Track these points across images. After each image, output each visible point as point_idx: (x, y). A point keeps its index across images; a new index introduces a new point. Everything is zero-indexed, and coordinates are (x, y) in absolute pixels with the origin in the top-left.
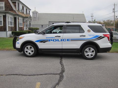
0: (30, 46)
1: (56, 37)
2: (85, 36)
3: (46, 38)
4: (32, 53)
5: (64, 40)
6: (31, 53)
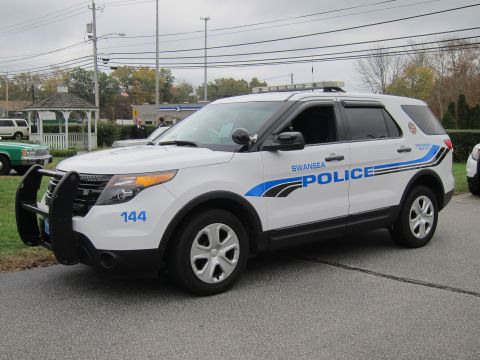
0: (219, 226)
1: (328, 160)
2: (409, 150)
3: (294, 169)
4: (229, 268)
5: (357, 174)
6: (224, 266)
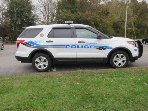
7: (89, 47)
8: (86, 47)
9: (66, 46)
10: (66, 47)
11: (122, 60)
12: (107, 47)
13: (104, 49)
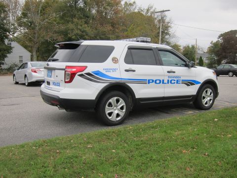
7: (176, 82)
8: (173, 82)
9: (149, 80)
10: (149, 83)
11: (209, 99)
12: (194, 81)
13: (192, 84)
